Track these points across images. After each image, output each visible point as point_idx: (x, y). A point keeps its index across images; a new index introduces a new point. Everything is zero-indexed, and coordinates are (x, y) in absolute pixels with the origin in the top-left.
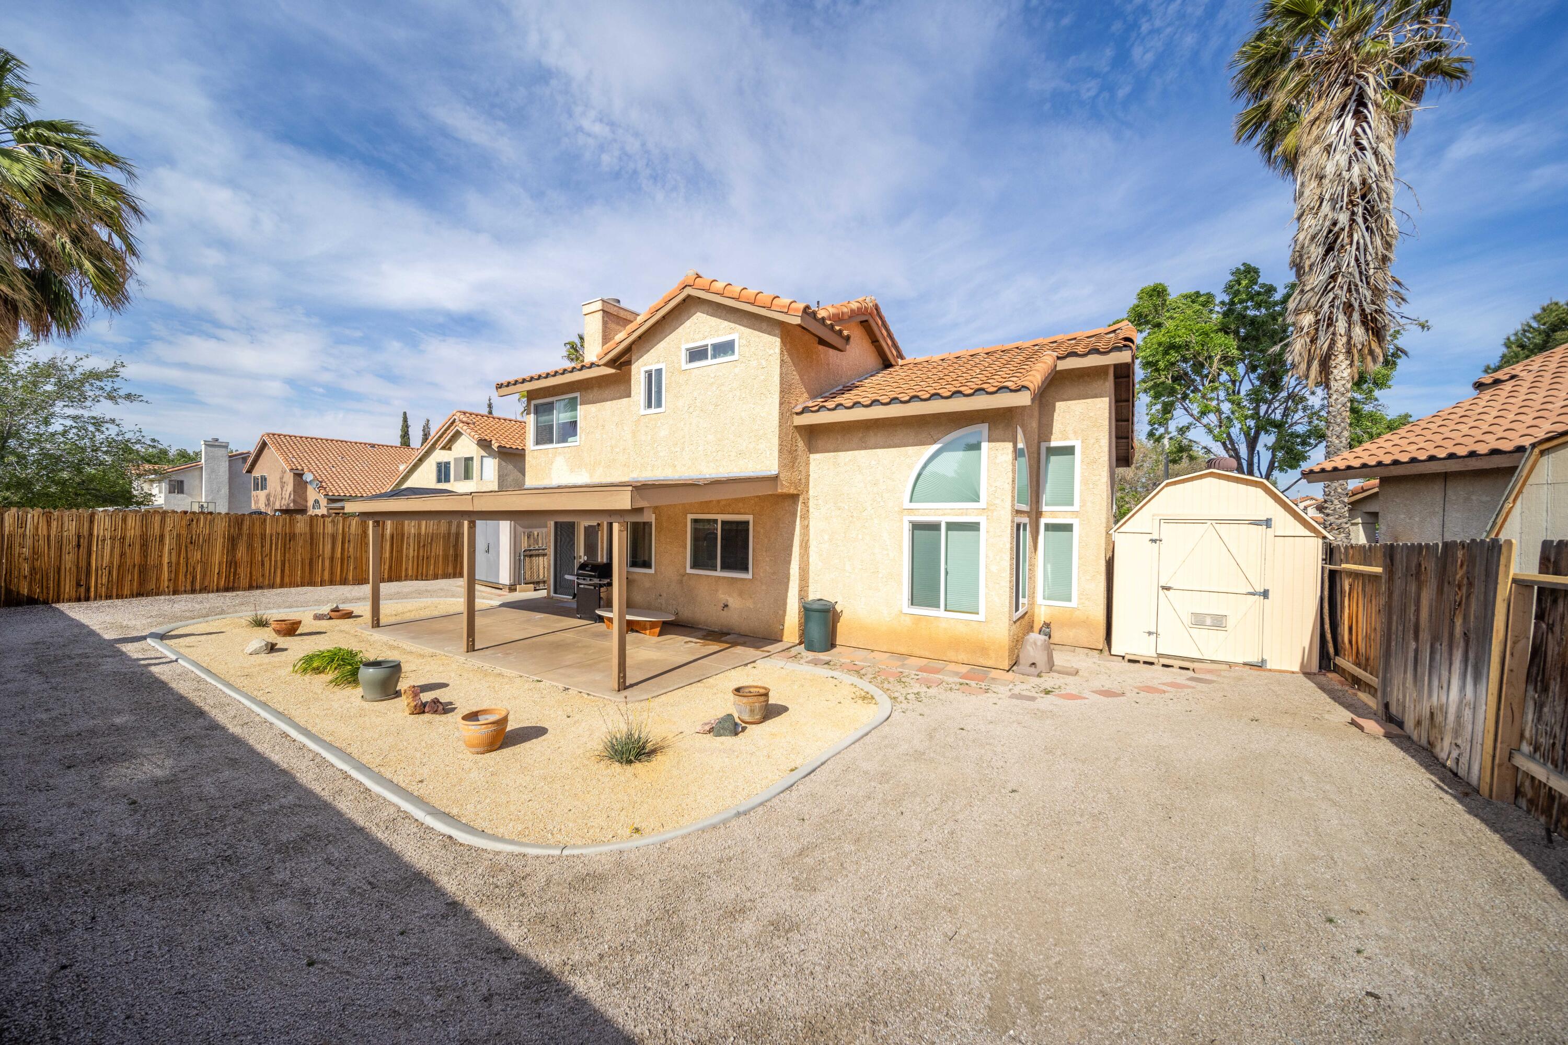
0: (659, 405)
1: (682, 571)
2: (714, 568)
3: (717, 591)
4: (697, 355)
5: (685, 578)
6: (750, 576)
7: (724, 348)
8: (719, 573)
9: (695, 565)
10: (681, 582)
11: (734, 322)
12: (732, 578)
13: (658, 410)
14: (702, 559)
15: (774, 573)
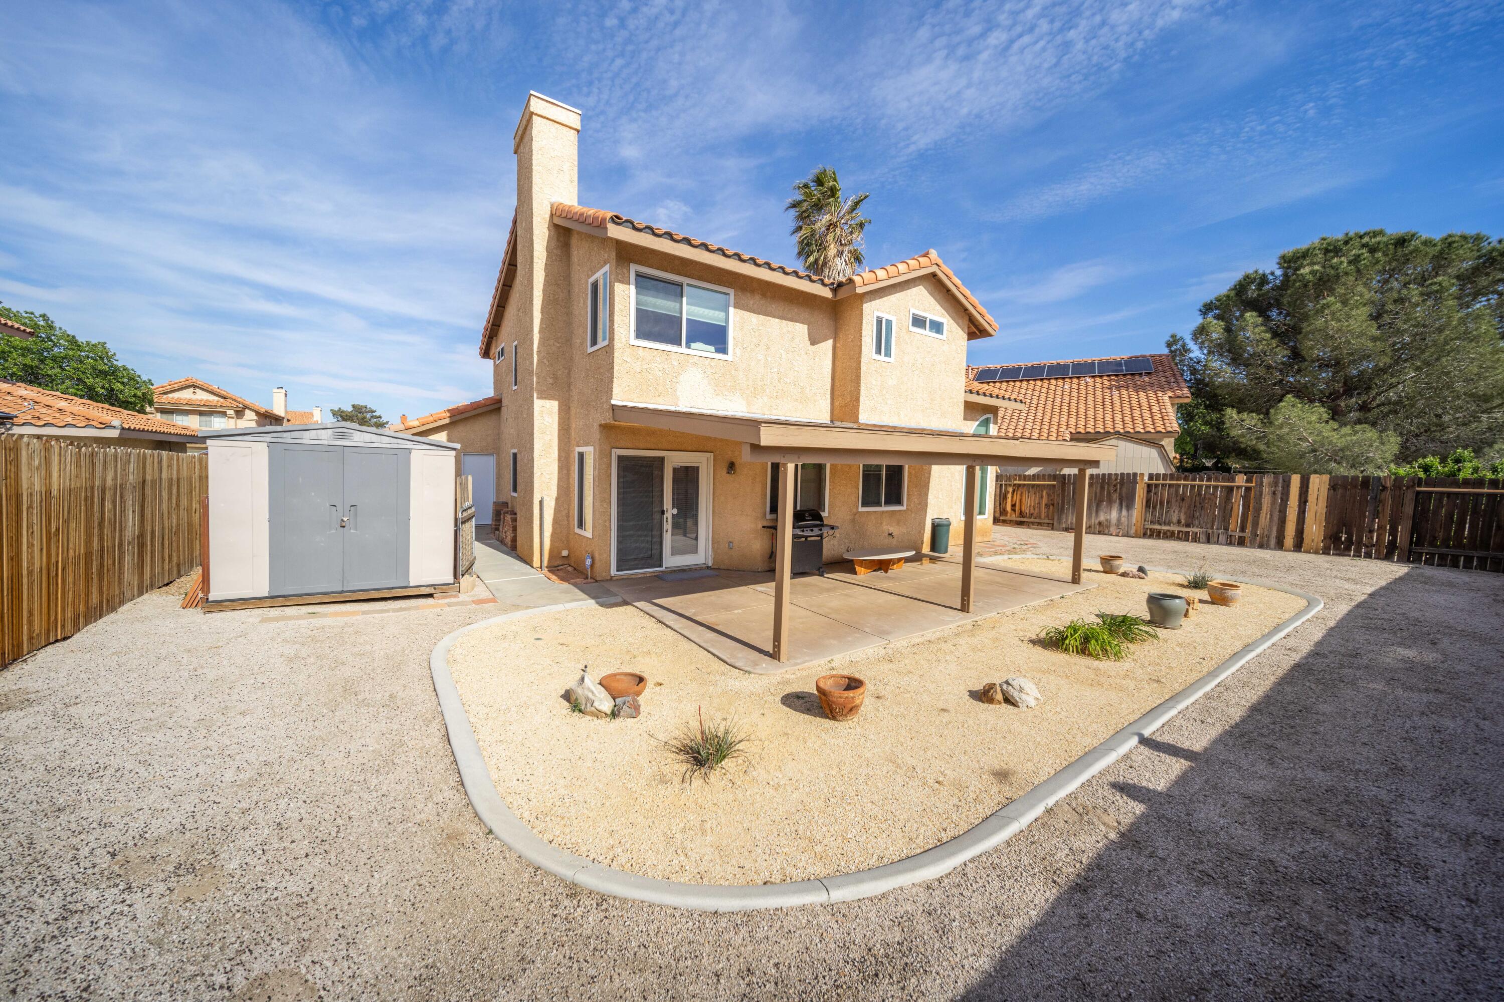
0: (888, 354)
1: (854, 510)
2: (878, 504)
3: (882, 523)
4: (919, 322)
5: (857, 516)
6: (904, 508)
7: (937, 327)
8: (884, 508)
9: (864, 504)
10: (853, 521)
11: (944, 309)
12: (893, 511)
13: (887, 359)
14: (869, 499)
15: (919, 504)
